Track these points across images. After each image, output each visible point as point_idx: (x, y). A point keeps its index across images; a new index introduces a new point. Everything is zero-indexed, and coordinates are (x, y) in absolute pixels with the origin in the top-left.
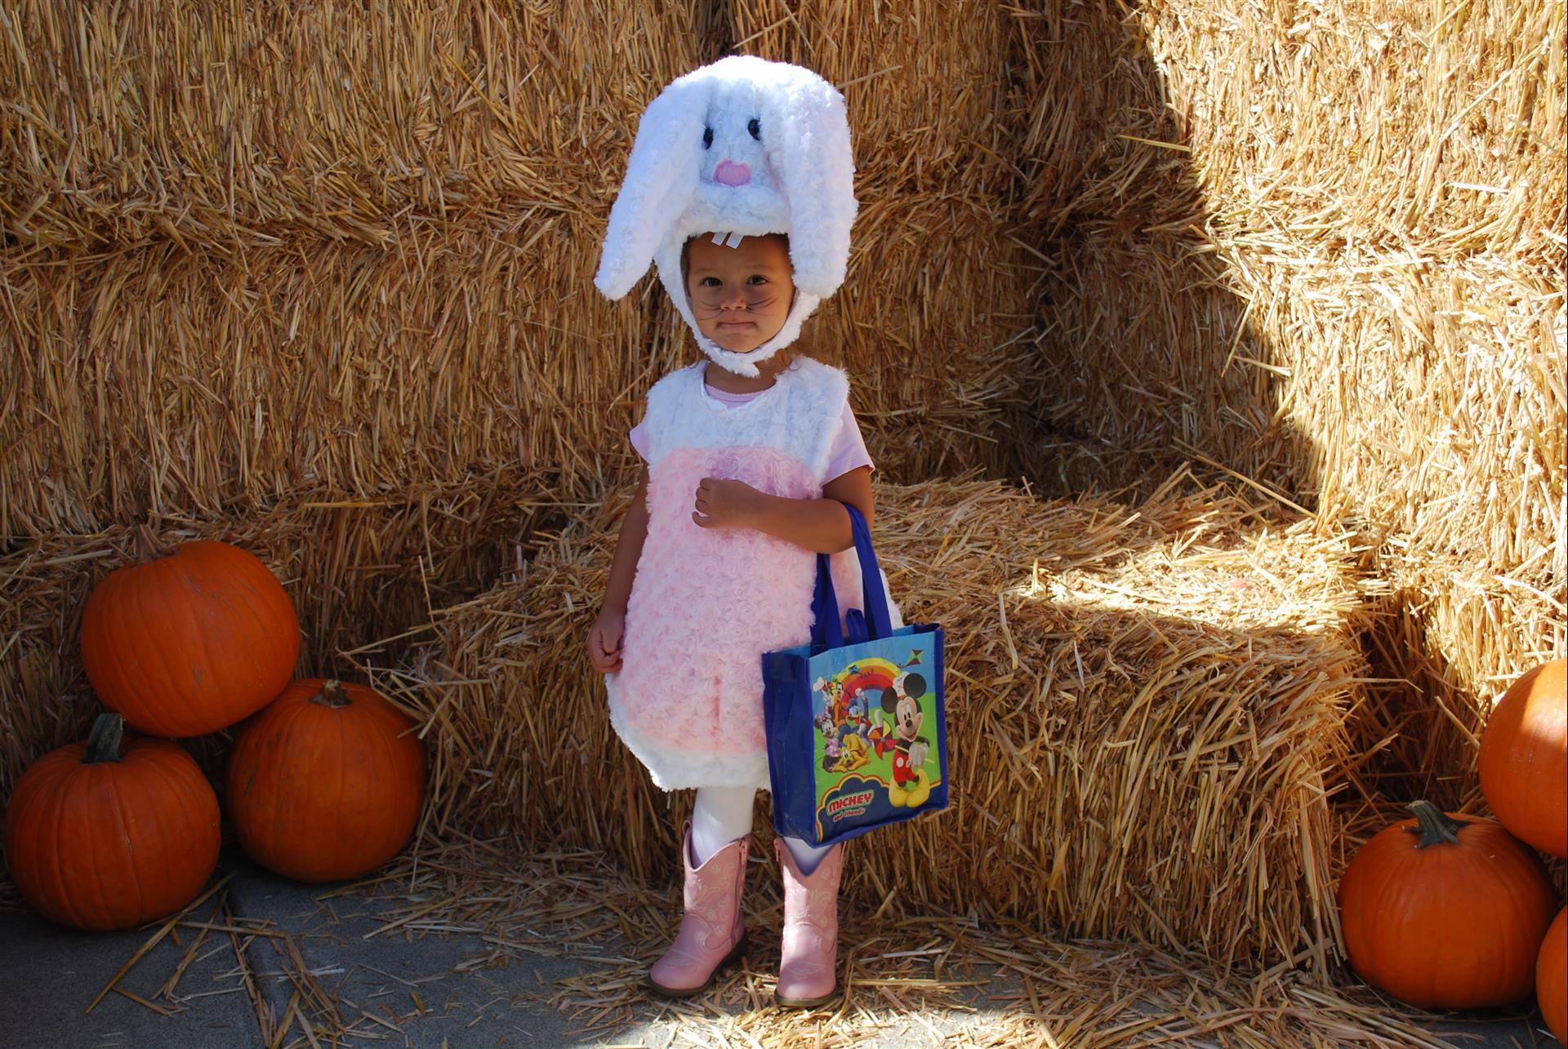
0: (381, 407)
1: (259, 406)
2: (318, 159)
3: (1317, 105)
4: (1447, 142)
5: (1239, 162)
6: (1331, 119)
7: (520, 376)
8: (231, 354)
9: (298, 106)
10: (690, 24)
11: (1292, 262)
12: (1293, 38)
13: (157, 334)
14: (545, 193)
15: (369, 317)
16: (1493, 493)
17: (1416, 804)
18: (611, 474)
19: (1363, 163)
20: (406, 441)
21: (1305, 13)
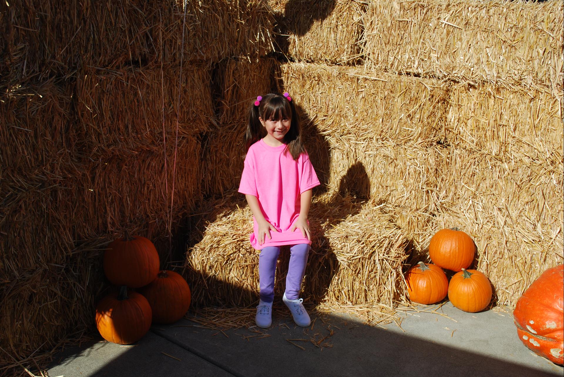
0: (152, 193)
1: (128, 197)
2: (143, 130)
3: (365, 108)
4: (401, 119)
5: (342, 118)
6: (369, 111)
7: (178, 181)
8: (122, 184)
9: (140, 116)
10: (208, 85)
11: (357, 142)
12: (358, 92)
13: (107, 180)
14: (183, 132)
15: (150, 170)
16: (414, 194)
17: (420, 263)
18: (196, 204)
19: (378, 121)
20: (157, 202)
21: (362, 87)
